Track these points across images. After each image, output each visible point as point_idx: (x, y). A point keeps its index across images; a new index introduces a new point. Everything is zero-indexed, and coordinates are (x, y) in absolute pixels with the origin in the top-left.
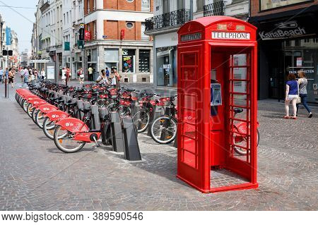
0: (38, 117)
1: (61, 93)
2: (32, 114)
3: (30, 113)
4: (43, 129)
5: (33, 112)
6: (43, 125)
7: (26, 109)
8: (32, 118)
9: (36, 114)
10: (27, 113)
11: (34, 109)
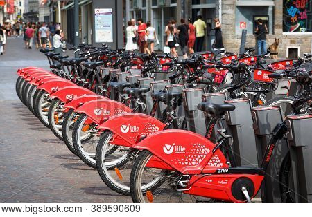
0: (80, 138)
1: (134, 72)
2: (63, 130)
3: (57, 127)
4: (98, 167)
5: (64, 124)
6: (97, 158)
7: (46, 119)
8: (64, 139)
9: (74, 129)
10: (50, 127)
11: (66, 116)
